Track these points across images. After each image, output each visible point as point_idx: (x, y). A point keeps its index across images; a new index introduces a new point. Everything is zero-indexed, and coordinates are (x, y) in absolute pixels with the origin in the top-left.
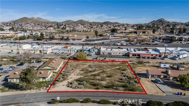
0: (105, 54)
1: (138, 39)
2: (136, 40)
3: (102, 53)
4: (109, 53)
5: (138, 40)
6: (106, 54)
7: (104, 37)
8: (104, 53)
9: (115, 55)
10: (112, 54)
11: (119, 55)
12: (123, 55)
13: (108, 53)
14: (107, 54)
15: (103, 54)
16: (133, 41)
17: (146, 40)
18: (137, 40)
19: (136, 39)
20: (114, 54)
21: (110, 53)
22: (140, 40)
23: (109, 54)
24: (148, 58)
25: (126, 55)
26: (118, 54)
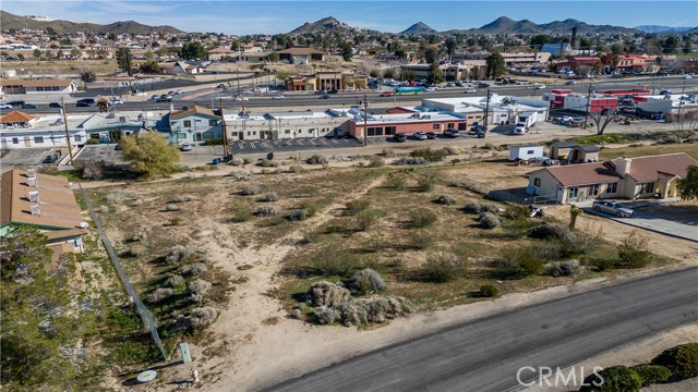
0: (246, 137)
1: (322, 77)
2: (313, 81)
3: (235, 134)
4: (267, 132)
5: (323, 81)
6: (252, 137)
7: (170, 77)
8: (241, 135)
9: (292, 137)
10: (280, 136)
11: (311, 135)
12: (328, 137)
13: (262, 134)
14: (258, 137)
15: (236, 138)
16: (303, 89)
17: (352, 81)
18: (318, 81)
19: (313, 76)
20: (287, 136)
21: (269, 133)
22: (328, 81)
23: (266, 137)
24: (431, 136)
25: (339, 133)
26: (305, 134)
